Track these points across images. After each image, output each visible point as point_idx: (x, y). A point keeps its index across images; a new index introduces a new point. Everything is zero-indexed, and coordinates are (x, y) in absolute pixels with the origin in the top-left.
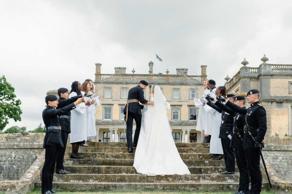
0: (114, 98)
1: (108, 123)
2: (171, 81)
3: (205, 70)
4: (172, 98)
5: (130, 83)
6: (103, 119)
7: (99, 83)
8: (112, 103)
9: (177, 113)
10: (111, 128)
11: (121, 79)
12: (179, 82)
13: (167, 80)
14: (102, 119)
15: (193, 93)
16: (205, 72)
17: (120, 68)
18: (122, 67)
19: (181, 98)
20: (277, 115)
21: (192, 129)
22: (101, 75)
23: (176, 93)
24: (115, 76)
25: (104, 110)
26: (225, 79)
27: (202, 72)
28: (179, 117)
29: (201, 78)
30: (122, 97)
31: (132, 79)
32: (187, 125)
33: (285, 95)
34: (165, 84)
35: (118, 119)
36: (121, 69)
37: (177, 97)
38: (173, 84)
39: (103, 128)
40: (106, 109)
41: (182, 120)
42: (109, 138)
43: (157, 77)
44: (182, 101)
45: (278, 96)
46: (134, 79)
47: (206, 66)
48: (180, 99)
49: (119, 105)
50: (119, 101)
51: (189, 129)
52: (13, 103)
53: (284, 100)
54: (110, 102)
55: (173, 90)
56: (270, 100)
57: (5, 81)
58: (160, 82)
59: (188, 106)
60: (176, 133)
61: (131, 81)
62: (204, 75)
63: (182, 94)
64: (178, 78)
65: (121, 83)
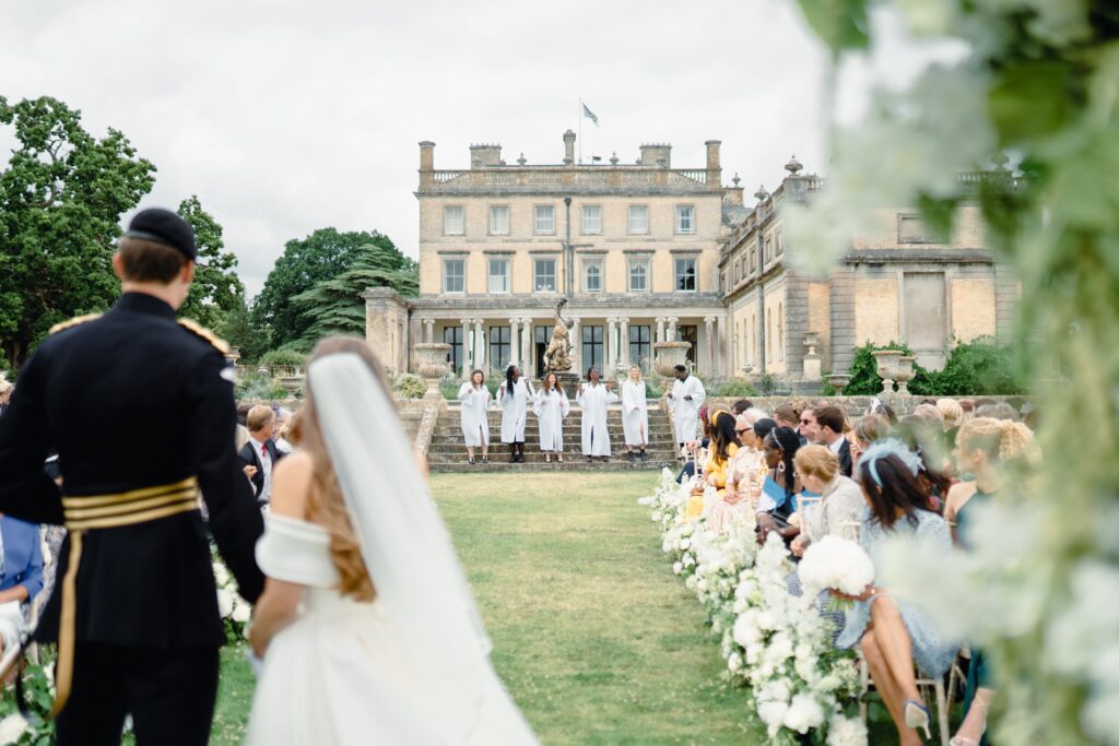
0: (470, 236)
1: (456, 305)
2: (623, 186)
3: (716, 152)
4: (628, 231)
5: (514, 194)
6: (442, 292)
7: (430, 195)
8: (465, 247)
9: (643, 271)
10: (464, 317)
11: (489, 182)
12: (646, 188)
13: (612, 183)
14: (439, 292)
15: (685, 218)
16: (717, 158)
17: (484, 147)
18: (490, 144)
19: (653, 230)
20: (870, 294)
21: (680, 315)
22: (435, 172)
23: (638, 217)
24: (473, 175)
25: (445, 270)
26: (756, 195)
27: (708, 159)
28: (647, 283)
29: (705, 174)
30: (493, 233)
31: (518, 181)
32: (667, 307)
33: (889, 247)
34: (608, 194)
35: (484, 291)
36: (488, 150)
37: (643, 230)
38: (629, 193)
39: (445, 317)
40: (449, 265)
41: (655, 291)
42: (461, 344)
43: (585, 176)
44: (654, 240)
45: (871, 250)
46: (525, 181)
47: (720, 143)
48: (649, 233)
49: (485, 252)
50: (484, 241)
51: (673, 316)
52: (214, 261)
53: (885, 259)
54: (460, 245)
55: (630, 210)
56: (852, 259)
57: (198, 209)
58: (593, 187)
59: (673, 252)
60: (640, 327)
61: (515, 189)
62: (715, 167)
63: (653, 220)
64: (643, 176)
65: (489, 194)
